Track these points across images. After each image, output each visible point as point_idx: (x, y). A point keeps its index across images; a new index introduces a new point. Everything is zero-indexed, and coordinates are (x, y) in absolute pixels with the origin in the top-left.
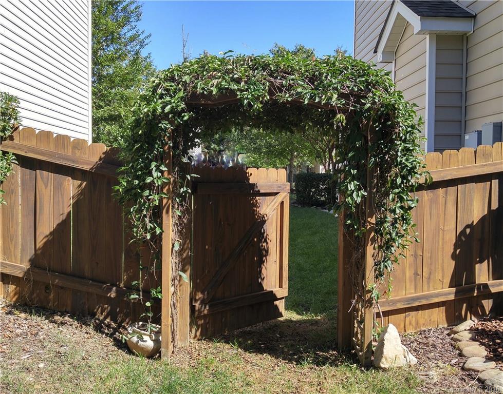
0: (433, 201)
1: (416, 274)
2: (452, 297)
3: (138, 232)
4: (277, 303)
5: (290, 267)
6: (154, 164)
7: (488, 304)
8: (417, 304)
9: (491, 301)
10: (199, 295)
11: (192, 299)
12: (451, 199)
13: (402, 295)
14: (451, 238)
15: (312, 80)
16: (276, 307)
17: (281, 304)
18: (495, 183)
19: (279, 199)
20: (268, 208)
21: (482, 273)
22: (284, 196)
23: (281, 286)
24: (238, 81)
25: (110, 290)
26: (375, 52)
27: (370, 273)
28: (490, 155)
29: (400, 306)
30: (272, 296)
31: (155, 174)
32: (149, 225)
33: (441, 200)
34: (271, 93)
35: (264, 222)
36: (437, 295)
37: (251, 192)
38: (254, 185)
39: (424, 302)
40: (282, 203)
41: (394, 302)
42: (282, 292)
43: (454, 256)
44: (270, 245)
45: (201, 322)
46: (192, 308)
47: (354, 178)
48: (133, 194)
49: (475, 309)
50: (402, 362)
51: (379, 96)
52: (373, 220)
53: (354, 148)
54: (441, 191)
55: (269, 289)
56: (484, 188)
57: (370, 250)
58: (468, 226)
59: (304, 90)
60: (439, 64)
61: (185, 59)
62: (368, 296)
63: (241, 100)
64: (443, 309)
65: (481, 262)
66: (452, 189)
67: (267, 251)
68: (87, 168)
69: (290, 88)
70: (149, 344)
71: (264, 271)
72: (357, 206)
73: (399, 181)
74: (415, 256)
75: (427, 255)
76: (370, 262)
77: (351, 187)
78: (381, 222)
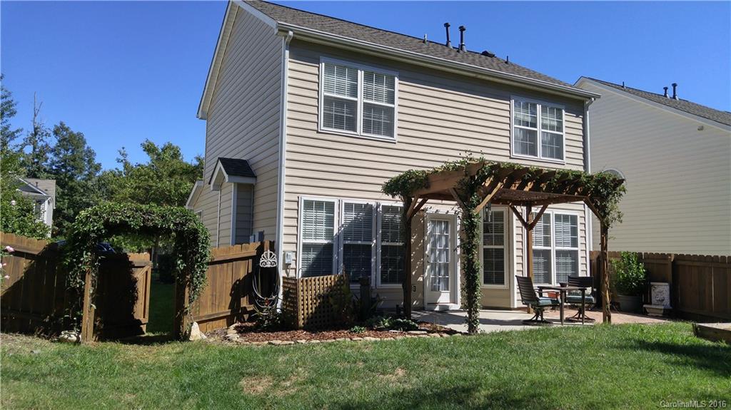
0: (221, 269)
1: (212, 304)
2: (229, 314)
3: (72, 284)
4: (142, 326)
5: (150, 309)
6: (85, 252)
7: (246, 316)
8: (212, 317)
9: (248, 315)
10: (99, 319)
11: (95, 320)
12: (230, 268)
13: (206, 313)
14: (230, 286)
15: (162, 217)
16: (141, 329)
17: (144, 328)
18: (250, 260)
19: (145, 269)
20: (139, 275)
21: (244, 302)
22: (148, 268)
23: (144, 317)
24: (129, 217)
25: (46, 318)
26: (210, 183)
27: (187, 300)
28: (248, 248)
29: (204, 319)
30: (139, 322)
31: (85, 256)
32: (78, 281)
33: (225, 268)
34: (143, 222)
35: (137, 281)
36: (222, 313)
37: (130, 265)
38: (132, 262)
39: (216, 317)
40: (147, 272)
41: (201, 317)
42: (145, 320)
43: (231, 295)
44: (139, 294)
45: (99, 333)
46: (95, 325)
47: (180, 258)
48: (71, 266)
49: (240, 319)
50: (199, 338)
51: (191, 225)
52: (189, 277)
53: (181, 246)
54: (225, 265)
55: (137, 318)
56: (246, 263)
57: (187, 289)
58: (238, 280)
59: (159, 222)
60: (239, 199)
61: (35, 129)
62: (185, 310)
63: (130, 225)
64: (225, 319)
65: (244, 297)
66: (231, 264)
67: (137, 298)
68: (36, 253)
69: (153, 220)
70: (74, 338)
71: (135, 308)
72: (181, 271)
73: (199, 260)
74: (212, 295)
75: (218, 294)
76: (187, 295)
77: (179, 262)
78: (192, 278)
